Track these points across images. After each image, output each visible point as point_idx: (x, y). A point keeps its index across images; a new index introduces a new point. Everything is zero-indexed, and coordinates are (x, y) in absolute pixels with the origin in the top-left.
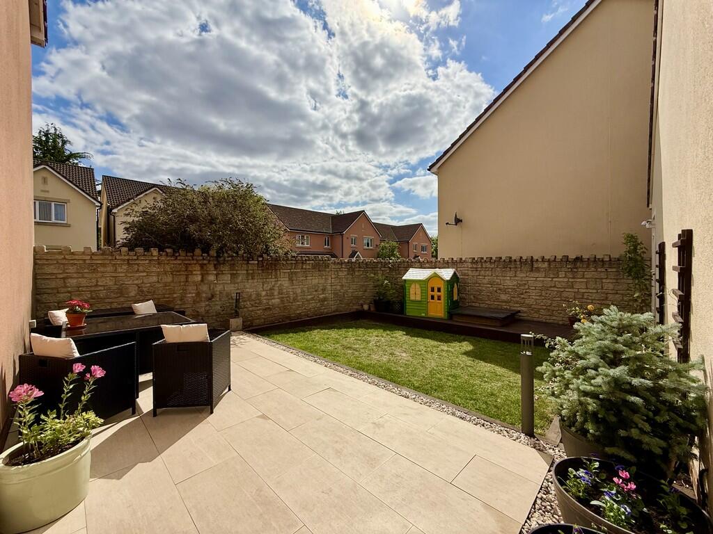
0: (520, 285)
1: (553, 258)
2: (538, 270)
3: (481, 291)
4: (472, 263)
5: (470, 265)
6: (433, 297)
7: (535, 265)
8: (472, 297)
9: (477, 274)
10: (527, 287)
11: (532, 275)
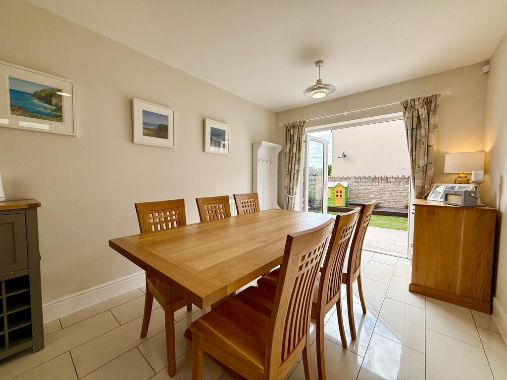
0: (381, 190)
1: (397, 177)
2: (390, 182)
3: (359, 193)
4: (355, 178)
5: (354, 180)
6: (337, 196)
7: (389, 180)
8: (354, 196)
9: (358, 184)
10: (384, 191)
11: (387, 185)
